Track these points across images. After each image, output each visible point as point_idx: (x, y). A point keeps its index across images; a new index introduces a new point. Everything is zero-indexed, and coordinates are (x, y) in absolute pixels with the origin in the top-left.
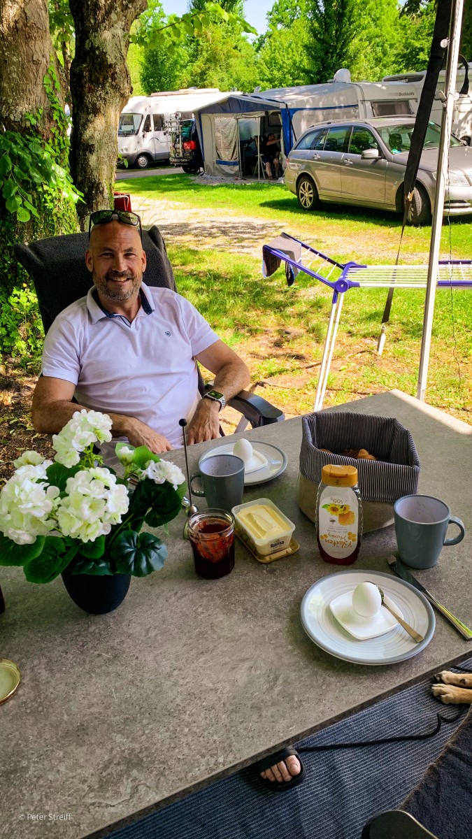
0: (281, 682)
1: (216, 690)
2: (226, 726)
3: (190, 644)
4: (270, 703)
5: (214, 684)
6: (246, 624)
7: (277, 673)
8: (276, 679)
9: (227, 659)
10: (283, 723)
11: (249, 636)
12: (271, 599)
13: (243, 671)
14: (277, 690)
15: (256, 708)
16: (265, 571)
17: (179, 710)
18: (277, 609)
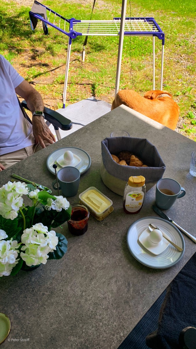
0: (132, 285)
1: (106, 298)
2: (117, 316)
3: (84, 276)
4: (131, 298)
5: (103, 295)
6: (105, 258)
7: (128, 281)
8: (129, 284)
9: (104, 280)
10: (140, 307)
11: (109, 264)
12: (111, 241)
13: (113, 284)
14: (131, 290)
15: (126, 302)
16: (102, 225)
17: (94, 314)
18: (116, 245)
